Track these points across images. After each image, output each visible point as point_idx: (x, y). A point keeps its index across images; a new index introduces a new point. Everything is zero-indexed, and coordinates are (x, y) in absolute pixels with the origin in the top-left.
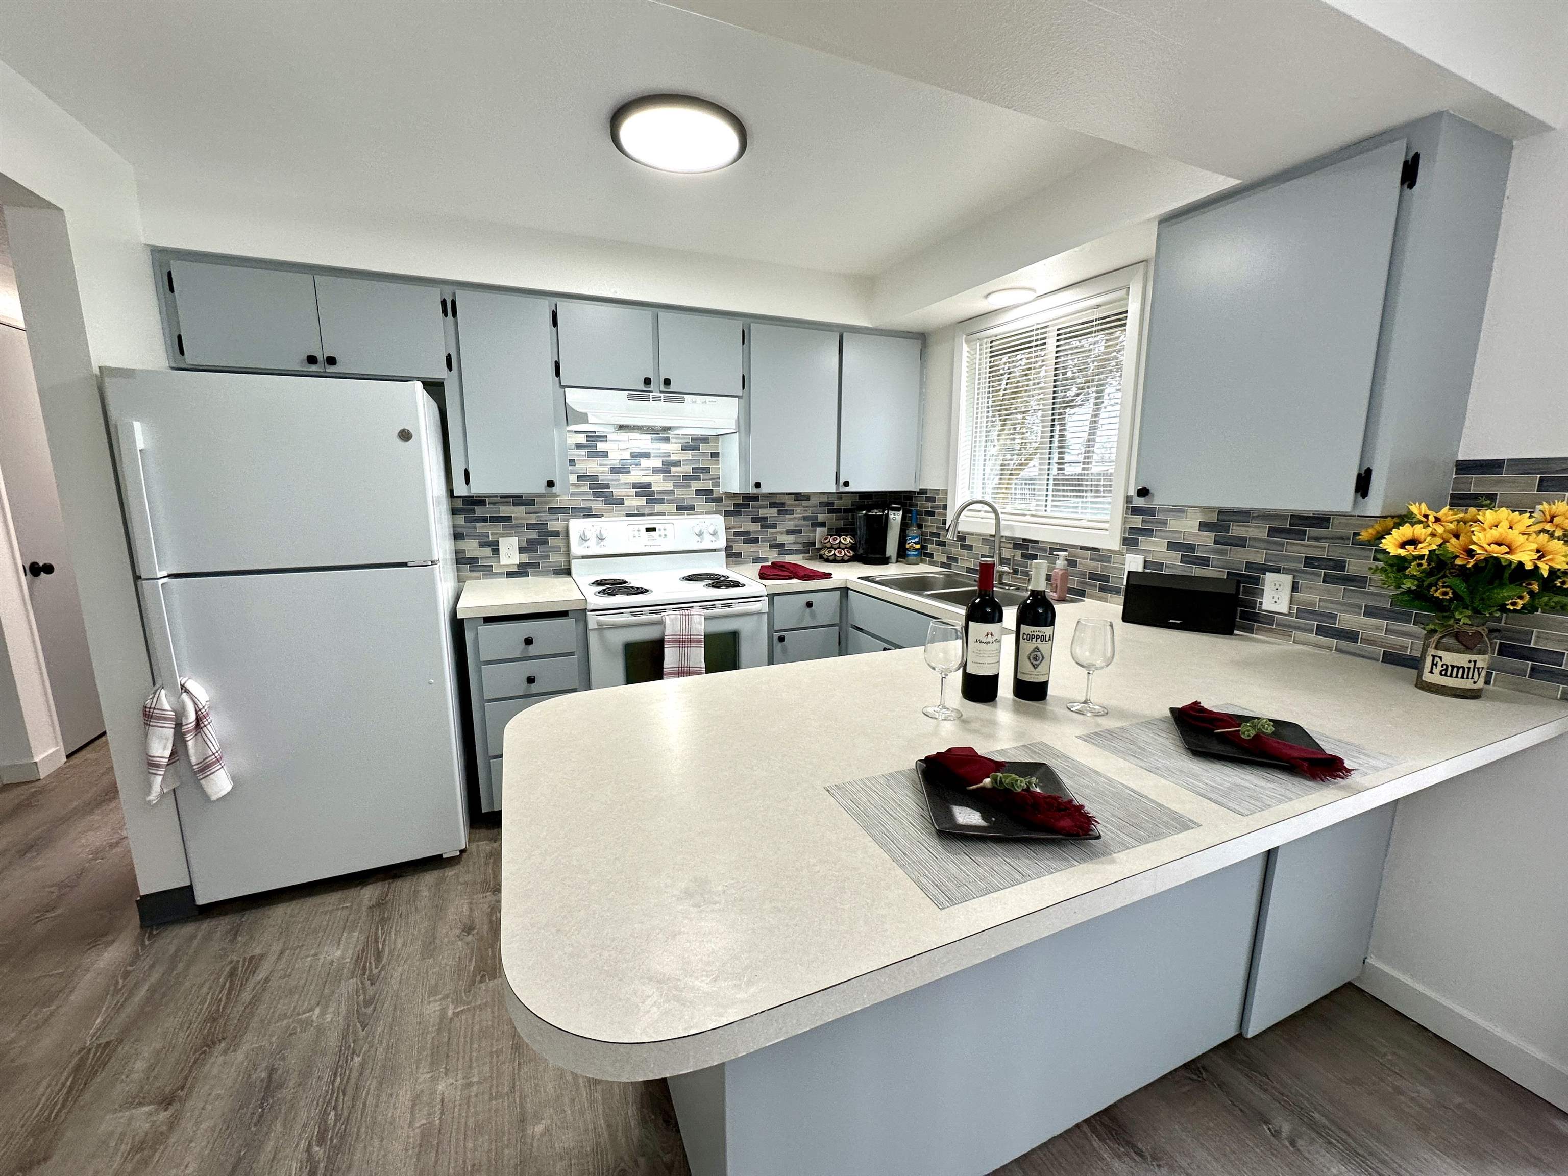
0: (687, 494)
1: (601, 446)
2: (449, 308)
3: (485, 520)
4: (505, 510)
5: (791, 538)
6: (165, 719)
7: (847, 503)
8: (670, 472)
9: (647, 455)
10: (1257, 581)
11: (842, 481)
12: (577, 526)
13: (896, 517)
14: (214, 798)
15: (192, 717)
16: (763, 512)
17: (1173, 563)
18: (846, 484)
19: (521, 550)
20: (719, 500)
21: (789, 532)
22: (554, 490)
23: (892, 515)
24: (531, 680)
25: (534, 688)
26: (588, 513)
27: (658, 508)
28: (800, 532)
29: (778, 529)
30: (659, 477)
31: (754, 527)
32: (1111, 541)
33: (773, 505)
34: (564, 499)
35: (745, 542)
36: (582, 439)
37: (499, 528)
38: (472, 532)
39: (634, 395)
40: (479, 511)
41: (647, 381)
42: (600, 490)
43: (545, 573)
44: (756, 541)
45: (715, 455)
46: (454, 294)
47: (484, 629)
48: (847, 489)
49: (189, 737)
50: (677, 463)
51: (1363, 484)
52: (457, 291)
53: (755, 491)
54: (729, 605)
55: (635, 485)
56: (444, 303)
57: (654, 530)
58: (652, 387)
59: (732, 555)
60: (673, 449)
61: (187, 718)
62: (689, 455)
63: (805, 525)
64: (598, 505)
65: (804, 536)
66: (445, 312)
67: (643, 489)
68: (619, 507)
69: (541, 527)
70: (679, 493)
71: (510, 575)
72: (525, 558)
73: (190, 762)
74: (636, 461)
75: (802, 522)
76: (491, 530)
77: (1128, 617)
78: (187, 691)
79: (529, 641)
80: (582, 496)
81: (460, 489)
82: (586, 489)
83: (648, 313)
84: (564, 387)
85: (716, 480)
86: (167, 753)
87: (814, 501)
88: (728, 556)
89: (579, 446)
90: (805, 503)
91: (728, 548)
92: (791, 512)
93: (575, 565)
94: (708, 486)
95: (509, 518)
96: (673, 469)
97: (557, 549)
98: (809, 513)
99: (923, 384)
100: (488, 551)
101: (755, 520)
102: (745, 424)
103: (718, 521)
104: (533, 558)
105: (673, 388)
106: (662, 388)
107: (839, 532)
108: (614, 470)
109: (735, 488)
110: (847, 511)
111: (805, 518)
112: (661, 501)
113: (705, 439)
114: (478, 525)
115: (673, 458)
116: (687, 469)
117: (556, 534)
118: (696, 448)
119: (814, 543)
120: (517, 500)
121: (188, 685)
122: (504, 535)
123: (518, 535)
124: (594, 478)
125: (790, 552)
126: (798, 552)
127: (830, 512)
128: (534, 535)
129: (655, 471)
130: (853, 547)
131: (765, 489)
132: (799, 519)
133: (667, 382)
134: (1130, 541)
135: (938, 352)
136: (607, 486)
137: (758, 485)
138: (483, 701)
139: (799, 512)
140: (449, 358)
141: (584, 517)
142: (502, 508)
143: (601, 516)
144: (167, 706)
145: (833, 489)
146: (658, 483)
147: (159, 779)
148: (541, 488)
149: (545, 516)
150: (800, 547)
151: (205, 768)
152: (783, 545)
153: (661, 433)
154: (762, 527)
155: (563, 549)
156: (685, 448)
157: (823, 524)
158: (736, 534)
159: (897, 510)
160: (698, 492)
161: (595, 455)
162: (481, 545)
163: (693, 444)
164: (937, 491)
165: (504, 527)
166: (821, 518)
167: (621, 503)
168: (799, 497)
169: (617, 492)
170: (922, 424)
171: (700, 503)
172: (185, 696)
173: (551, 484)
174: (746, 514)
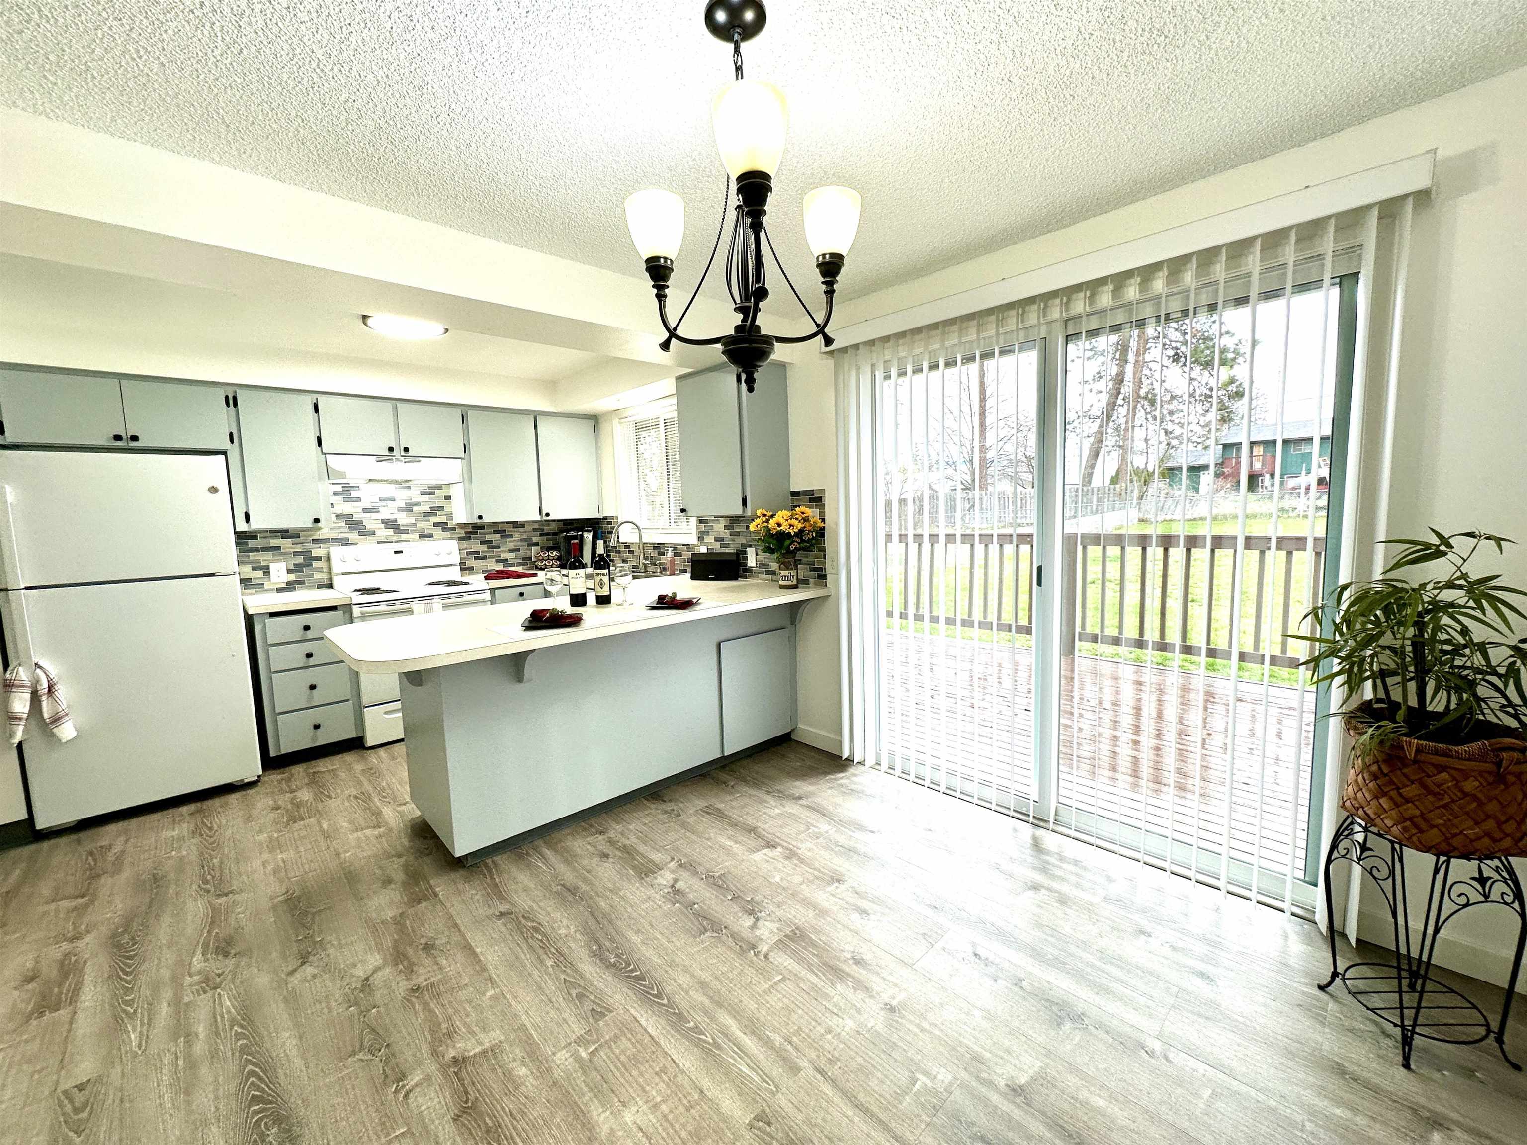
0: (427, 526)
1: (354, 494)
2: (232, 401)
3: (256, 550)
4: (274, 542)
5: (513, 555)
6: (23, 686)
7: (553, 527)
8: (412, 510)
9: (393, 499)
10: (745, 552)
11: (544, 514)
12: (336, 552)
13: (588, 536)
14: (64, 741)
15: (45, 685)
16: (488, 537)
17: (717, 547)
18: (548, 515)
19: (289, 571)
20: (453, 529)
21: (510, 551)
22: (319, 525)
23: (585, 535)
24: (309, 655)
25: (312, 661)
26: (345, 542)
27: (404, 537)
28: (519, 550)
29: (501, 549)
30: (404, 514)
31: (483, 548)
32: (692, 540)
33: (496, 532)
34: (325, 531)
35: (476, 558)
36: (339, 489)
37: (269, 555)
38: (246, 559)
39: (380, 458)
40: (251, 543)
41: (391, 449)
42: (355, 525)
43: (310, 587)
44: (485, 558)
45: (448, 498)
46: (235, 392)
47: (270, 621)
48: (548, 518)
49: (44, 698)
50: (417, 504)
51: (744, 502)
52: (238, 391)
53: (479, 521)
54: (462, 596)
55: (383, 521)
56: (227, 398)
57: (401, 552)
58: (395, 453)
59: (465, 568)
60: (414, 495)
61: (41, 685)
62: (426, 498)
63: (523, 546)
64: (353, 536)
65: (522, 553)
66: (228, 404)
67: (390, 524)
68: (371, 537)
69: (306, 554)
70: (420, 525)
71: (279, 590)
72: (292, 577)
73: (42, 717)
74: (384, 503)
75: (520, 543)
76: (263, 558)
77: (693, 578)
78: (40, 667)
79: (307, 628)
80: (341, 530)
81: (242, 527)
82: (344, 524)
83: (389, 405)
84: (325, 454)
85: (450, 516)
86: (27, 710)
87: (528, 528)
88: (462, 570)
89: (335, 494)
90: (522, 530)
91: (462, 564)
92: (511, 536)
93: (336, 581)
94: (443, 519)
95: (279, 548)
96: (415, 508)
97: (320, 570)
98: (525, 536)
99: (598, 448)
100: (259, 574)
101: (482, 543)
102: (468, 476)
103: (454, 545)
104: (299, 577)
105: (411, 453)
106: (403, 454)
107: (548, 549)
108: (366, 511)
109: (464, 520)
110: (555, 534)
111: (522, 540)
112: (406, 532)
113: (439, 487)
114: (251, 554)
115: (414, 500)
116: (427, 508)
117: (319, 558)
118: (432, 493)
119: (530, 558)
120: (284, 533)
121: (40, 664)
122: (273, 561)
123: (286, 560)
124: (350, 516)
125: (512, 565)
126: (518, 565)
127: (541, 535)
128: (300, 560)
129: (400, 510)
130: (559, 558)
131: (487, 519)
132: (517, 541)
133: (406, 450)
134: (701, 539)
135: (605, 427)
136: (361, 522)
137: (480, 517)
138: (270, 672)
139: (517, 536)
140: (231, 435)
141: (342, 545)
142: (271, 541)
143: (356, 544)
144: (24, 678)
145: (538, 518)
146: (403, 519)
147: (21, 728)
148: (309, 524)
149: (309, 546)
150: (520, 561)
151: (56, 719)
152: (506, 560)
153: (405, 484)
154: (489, 547)
155: (325, 570)
156: (423, 493)
157: (536, 544)
158: (468, 553)
159: (590, 531)
160: (436, 525)
161: (348, 499)
162: (254, 569)
163: (429, 492)
164: (612, 518)
165: (274, 555)
166: (535, 540)
167: (373, 533)
168: (516, 525)
169: (369, 525)
170: (599, 472)
171: (438, 532)
172: (38, 671)
173: (317, 521)
174: (475, 539)
